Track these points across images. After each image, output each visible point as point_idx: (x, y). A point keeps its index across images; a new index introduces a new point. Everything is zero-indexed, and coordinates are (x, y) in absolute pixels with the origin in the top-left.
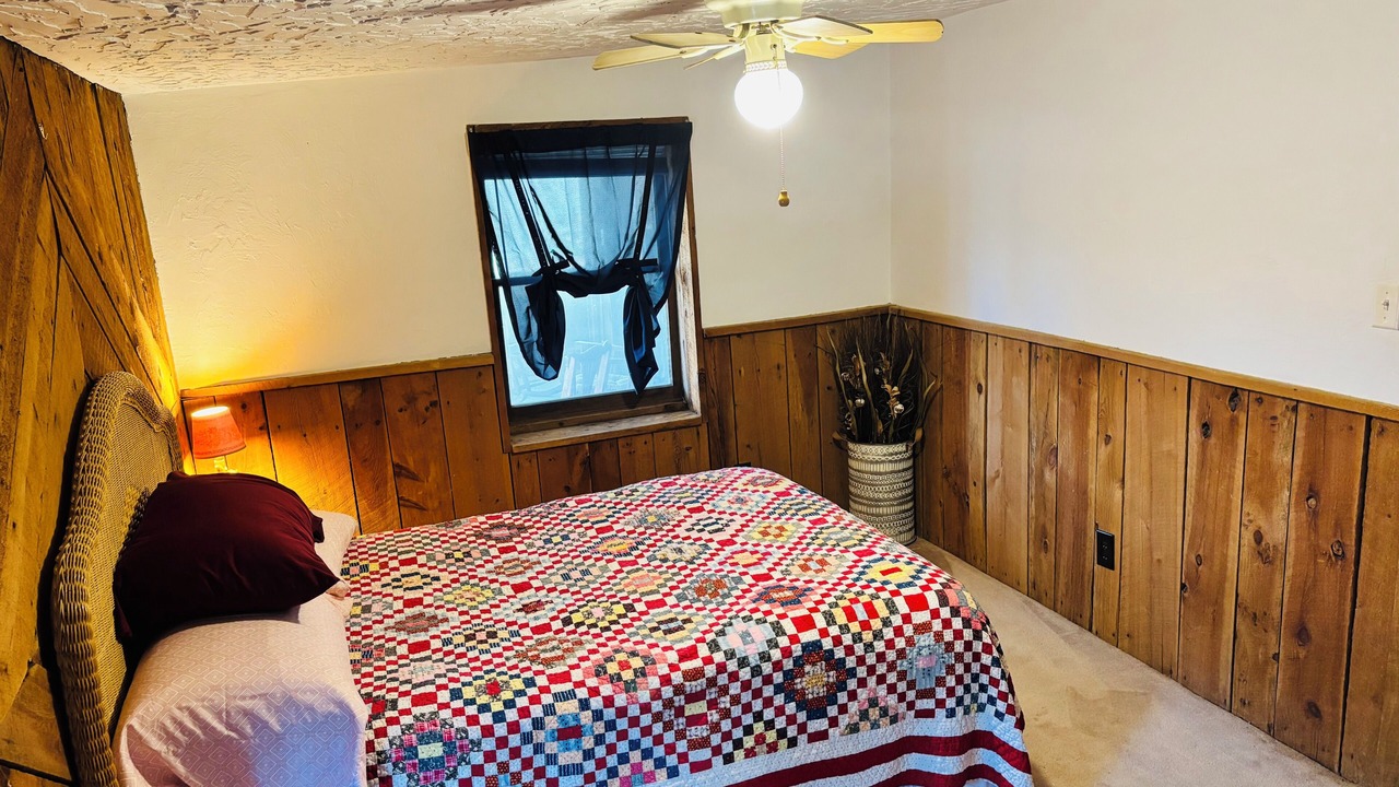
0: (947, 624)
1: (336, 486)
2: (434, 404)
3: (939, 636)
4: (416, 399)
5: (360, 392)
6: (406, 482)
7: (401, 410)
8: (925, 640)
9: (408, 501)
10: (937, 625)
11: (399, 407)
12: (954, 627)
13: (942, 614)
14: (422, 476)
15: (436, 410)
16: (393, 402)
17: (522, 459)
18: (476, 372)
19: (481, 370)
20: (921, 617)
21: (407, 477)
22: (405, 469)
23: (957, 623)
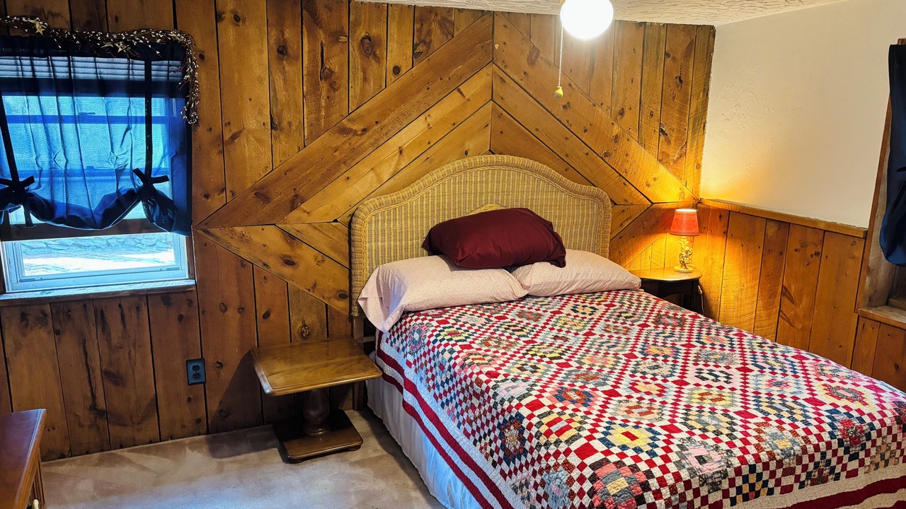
0: (581, 479)
1: (750, 285)
2: (817, 254)
3: (570, 481)
4: (807, 246)
5: (776, 229)
6: (786, 301)
7: (796, 250)
8: (563, 474)
9: (785, 314)
10: (576, 474)
11: (795, 248)
12: (583, 487)
13: (585, 471)
14: (797, 301)
15: (817, 259)
16: (794, 243)
17: (868, 323)
18: (853, 239)
19: (856, 240)
20: (574, 460)
21: (788, 298)
22: (789, 292)
23: (587, 486)
